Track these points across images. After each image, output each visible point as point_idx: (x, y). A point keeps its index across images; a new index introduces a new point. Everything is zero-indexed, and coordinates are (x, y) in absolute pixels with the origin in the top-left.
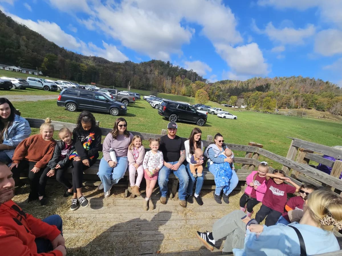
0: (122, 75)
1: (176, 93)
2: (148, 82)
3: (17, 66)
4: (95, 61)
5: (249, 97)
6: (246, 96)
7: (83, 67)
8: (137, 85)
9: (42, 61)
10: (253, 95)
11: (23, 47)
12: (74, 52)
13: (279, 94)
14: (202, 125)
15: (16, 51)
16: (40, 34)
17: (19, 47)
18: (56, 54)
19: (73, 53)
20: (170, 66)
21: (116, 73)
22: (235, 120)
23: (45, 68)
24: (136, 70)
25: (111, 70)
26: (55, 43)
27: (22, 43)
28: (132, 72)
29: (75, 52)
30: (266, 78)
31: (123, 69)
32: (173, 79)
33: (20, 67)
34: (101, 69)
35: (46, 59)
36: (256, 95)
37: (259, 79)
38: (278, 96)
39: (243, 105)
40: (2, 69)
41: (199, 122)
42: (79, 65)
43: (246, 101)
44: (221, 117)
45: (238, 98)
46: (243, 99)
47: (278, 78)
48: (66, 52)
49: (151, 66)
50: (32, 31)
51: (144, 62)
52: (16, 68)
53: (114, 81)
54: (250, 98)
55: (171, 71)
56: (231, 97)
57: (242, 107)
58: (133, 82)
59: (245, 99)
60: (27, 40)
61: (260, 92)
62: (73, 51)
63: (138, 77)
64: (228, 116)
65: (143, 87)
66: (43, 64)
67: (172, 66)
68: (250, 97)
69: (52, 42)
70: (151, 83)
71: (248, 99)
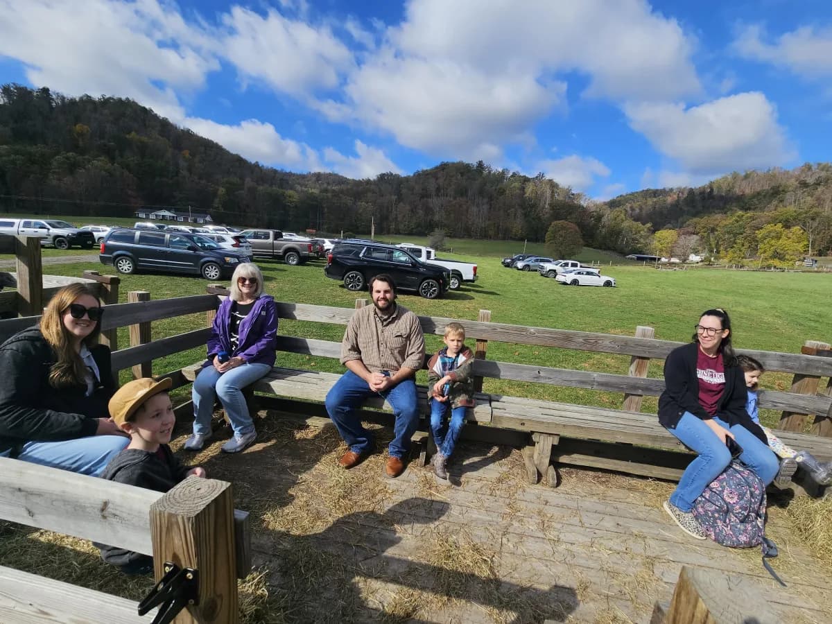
0: (370, 206)
1: (500, 235)
2: (430, 217)
3: (169, 211)
4: (320, 182)
5: (713, 230)
6: (704, 228)
7: (290, 197)
8: (405, 226)
9: (215, 194)
10: (724, 222)
11: (184, 173)
12: (277, 169)
13: (817, 214)
14: (433, 296)
15: (170, 182)
16: (215, 142)
17: (177, 173)
18: (242, 178)
19: (275, 171)
20: (485, 172)
21: (359, 203)
22: (609, 289)
23: (220, 208)
24: (404, 191)
25: (348, 198)
26: (242, 156)
27: (183, 164)
28: (394, 198)
29: (279, 169)
30: (771, 172)
31: (374, 192)
32: (492, 202)
33: (173, 212)
34: (325, 197)
35: (222, 191)
36: (737, 221)
37: (746, 177)
38: (813, 219)
39: (696, 252)
40: (144, 217)
41: (423, 289)
42: (283, 194)
43: (704, 241)
44: (565, 284)
45: (679, 235)
46: (694, 236)
47: (813, 168)
48: (261, 171)
49: (437, 179)
50: (202, 138)
51: (422, 171)
52: (167, 213)
53: (354, 221)
54: (716, 233)
55: (488, 184)
56: (658, 234)
57: (694, 258)
58: (396, 218)
59: (702, 238)
60: (191, 157)
61: (750, 214)
62: (275, 168)
63: (408, 207)
64: (584, 280)
65: (420, 228)
66: (217, 200)
67: (490, 172)
68: (718, 229)
69: (237, 155)
70: (437, 218)
71: (711, 235)
